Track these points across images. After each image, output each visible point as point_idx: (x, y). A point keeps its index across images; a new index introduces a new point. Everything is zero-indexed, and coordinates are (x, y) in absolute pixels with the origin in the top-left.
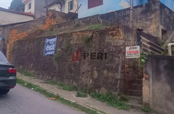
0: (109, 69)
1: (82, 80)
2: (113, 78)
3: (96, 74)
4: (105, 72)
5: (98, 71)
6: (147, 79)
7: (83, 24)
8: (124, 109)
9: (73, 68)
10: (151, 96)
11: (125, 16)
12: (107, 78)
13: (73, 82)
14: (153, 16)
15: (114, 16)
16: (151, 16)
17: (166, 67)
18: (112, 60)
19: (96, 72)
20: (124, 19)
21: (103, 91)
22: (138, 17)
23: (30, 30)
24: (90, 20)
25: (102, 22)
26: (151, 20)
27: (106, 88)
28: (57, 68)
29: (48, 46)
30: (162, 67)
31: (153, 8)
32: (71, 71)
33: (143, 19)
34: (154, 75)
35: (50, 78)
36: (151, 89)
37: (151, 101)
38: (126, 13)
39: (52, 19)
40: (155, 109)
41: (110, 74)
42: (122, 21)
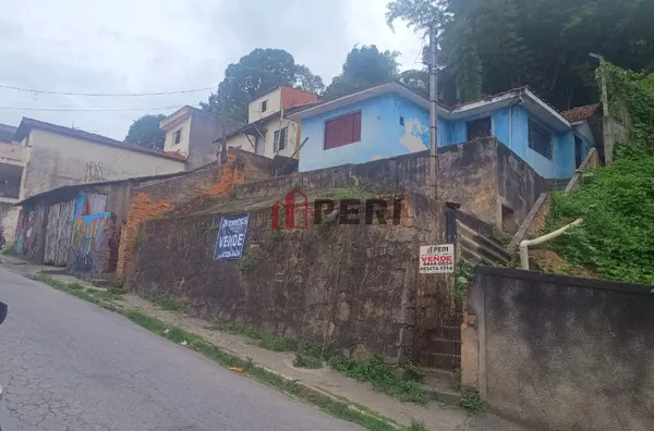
0: (381, 300)
1: (309, 324)
2: (388, 321)
3: (344, 312)
4: (368, 306)
5: (351, 303)
6: (474, 326)
7: (312, 186)
8: (413, 401)
9: (286, 294)
10: (482, 369)
11: (415, 171)
12: (373, 322)
13: (286, 328)
14: (481, 173)
15: (387, 169)
16: (476, 173)
17: (519, 299)
18: (384, 278)
19: (344, 304)
20: (411, 178)
21: (363, 354)
22: (446, 174)
23: (181, 195)
24: (329, 177)
25: (357, 183)
26: (477, 182)
27: (368, 346)
28: (247, 293)
30: (508, 297)
31: (482, 155)
32: (281, 301)
33: (459, 180)
34: (490, 315)
35: (228, 317)
36: (483, 352)
37: (482, 382)
38: (416, 164)
39: (236, 170)
40: (493, 403)
41: (380, 312)
42: (406, 181)
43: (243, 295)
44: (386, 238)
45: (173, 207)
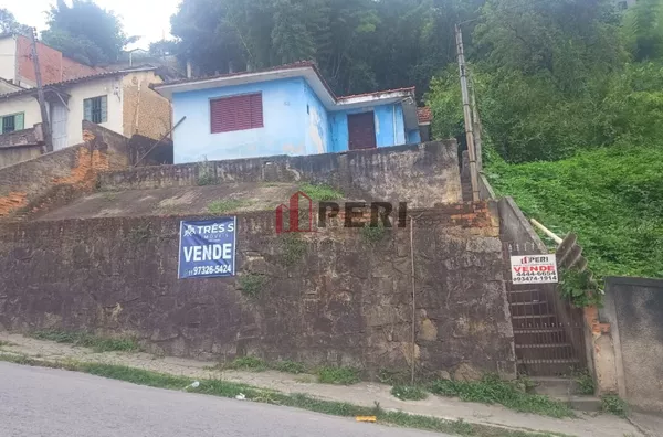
0: (475, 314)
1: (378, 348)
2: (493, 335)
3: (430, 331)
4: (462, 321)
5: (437, 321)
6: (607, 334)
9: (329, 316)
10: (620, 372)
11: (372, 167)
12: (472, 338)
13: (340, 358)
14: (446, 174)
15: (337, 164)
16: (440, 173)
17: (649, 305)
18: (476, 290)
19: (427, 322)
20: (367, 175)
21: (468, 373)
22: (408, 173)
23: (35, 186)
24: (257, 168)
25: (298, 177)
26: (442, 182)
27: (475, 364)
29: (196, 248)
30: (639, 304)
31: (446, 157)
32: (322, 324)
33: (421, 179)
34: (622, 323)
35: (233, 351)
36: (618, 356)
37: (621, 384)
38: (371, 161)
39: (97, 152)
40: (633, 402)
41: (481, 327)
42: (362, 179)
43: (251, 320)
44: (468, 248)
45: (26, 202)
